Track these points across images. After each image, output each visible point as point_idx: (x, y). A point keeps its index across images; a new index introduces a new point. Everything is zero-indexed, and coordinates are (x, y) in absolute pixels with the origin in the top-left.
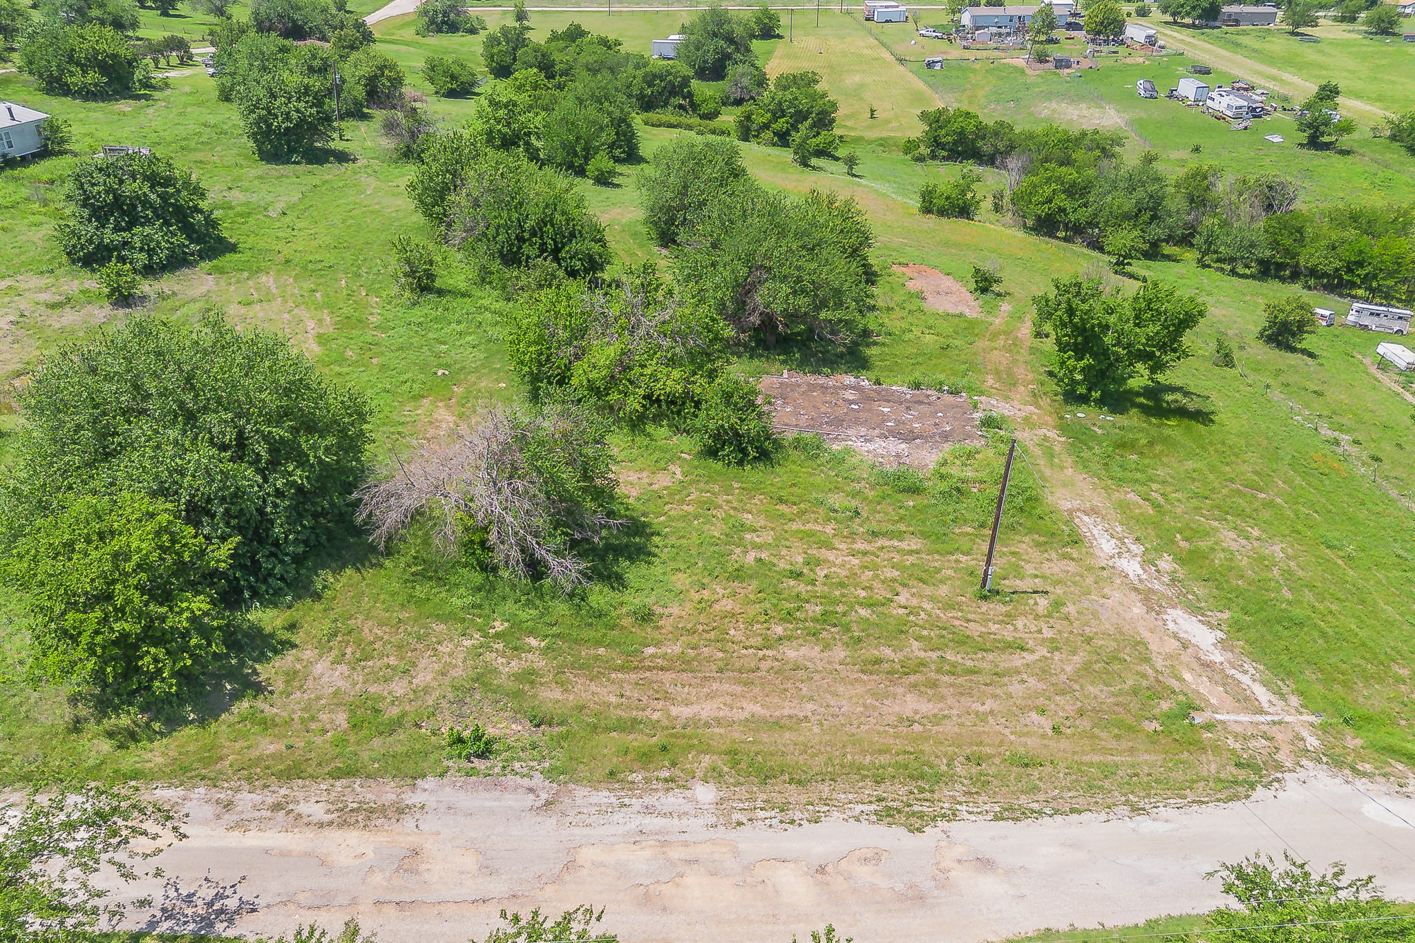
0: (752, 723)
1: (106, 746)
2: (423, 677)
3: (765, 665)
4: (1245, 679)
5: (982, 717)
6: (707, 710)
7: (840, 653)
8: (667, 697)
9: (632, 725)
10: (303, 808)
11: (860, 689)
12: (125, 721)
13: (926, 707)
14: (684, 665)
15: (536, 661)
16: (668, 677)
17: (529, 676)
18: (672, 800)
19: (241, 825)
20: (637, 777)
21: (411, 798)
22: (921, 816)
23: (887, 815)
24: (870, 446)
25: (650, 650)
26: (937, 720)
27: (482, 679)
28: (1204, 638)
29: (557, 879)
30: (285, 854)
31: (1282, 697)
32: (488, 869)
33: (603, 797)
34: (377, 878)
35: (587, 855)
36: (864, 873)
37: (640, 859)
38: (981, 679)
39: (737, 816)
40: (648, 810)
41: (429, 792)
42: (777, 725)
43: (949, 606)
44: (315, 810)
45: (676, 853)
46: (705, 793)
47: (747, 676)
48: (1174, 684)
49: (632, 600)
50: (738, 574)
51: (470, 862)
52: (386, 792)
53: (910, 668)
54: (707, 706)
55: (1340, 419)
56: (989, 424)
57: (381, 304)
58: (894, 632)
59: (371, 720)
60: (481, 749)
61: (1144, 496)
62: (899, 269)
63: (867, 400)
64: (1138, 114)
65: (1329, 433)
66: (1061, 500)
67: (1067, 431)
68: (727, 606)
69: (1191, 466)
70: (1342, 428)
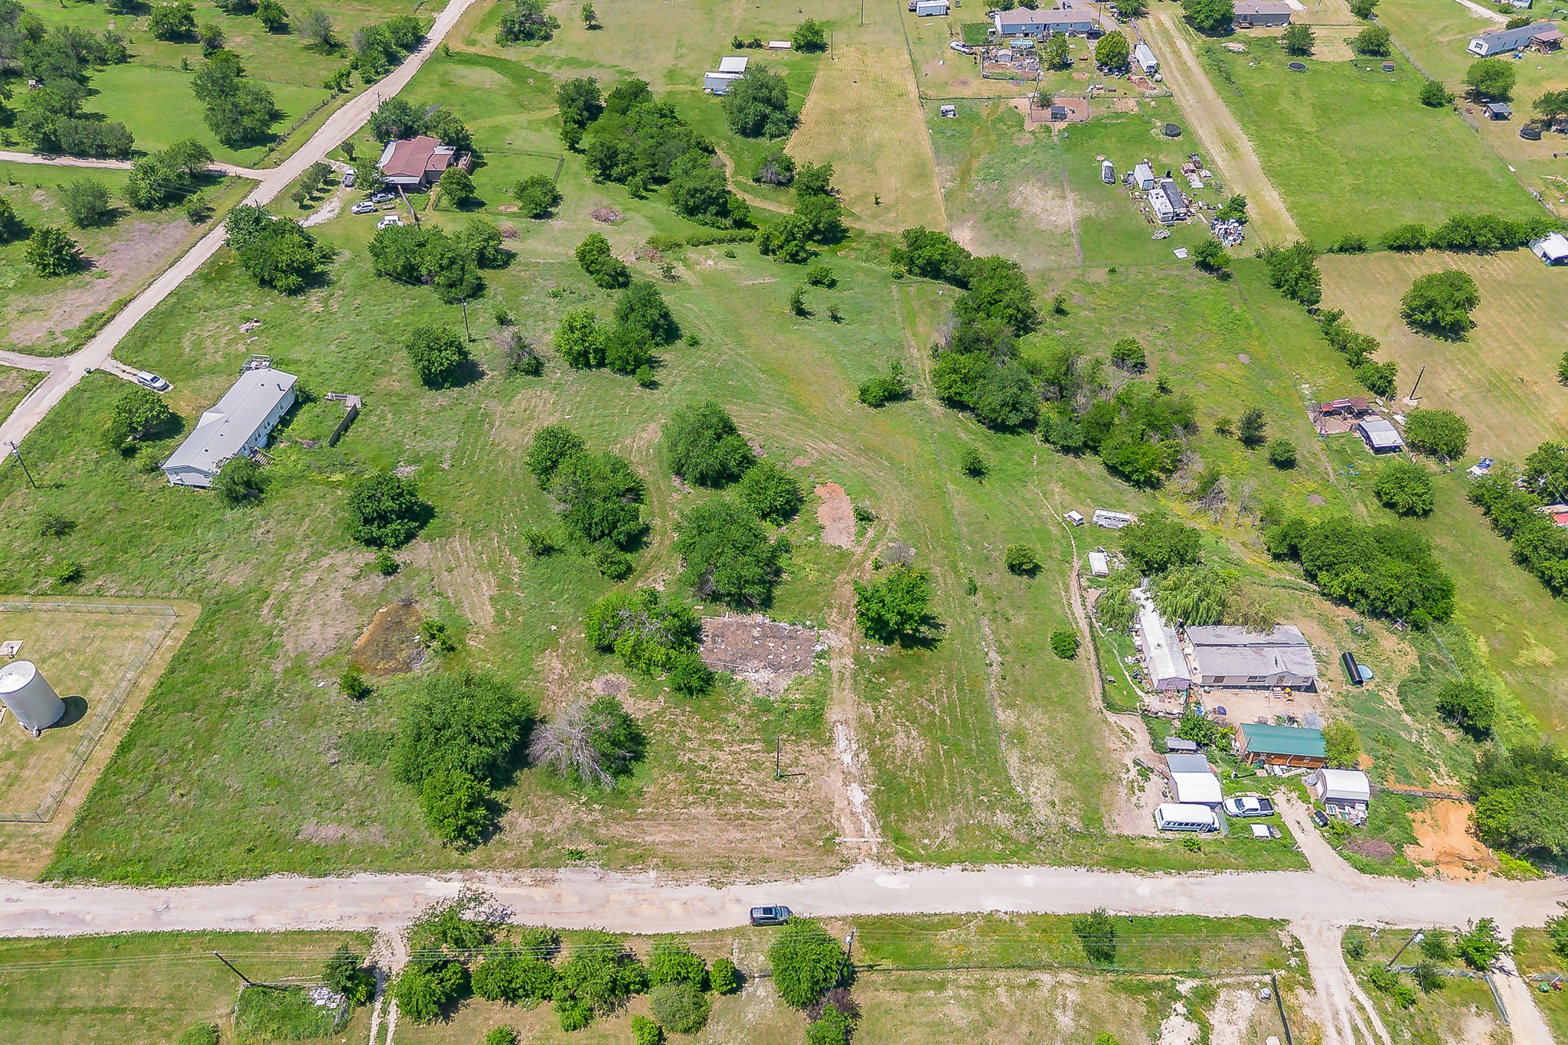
0: (676, 844)
1: (456, 854)
2: (557, 825)
3: (682, 817)
4: (864, 820)
5: (758, 840)
6: (658, 838)
7: (712, 810)
8: (644, 832)
9: (630, 845)
10: (523, 880)
11: (716, 828)
12: (460, 844)
13: (739, 836)
14: (651, 817)
15: (597, 816)
16: (646, 822)
17: (594, 823)
18: (642, 877)
19: (505, 886)
20: (630, 868)
21: (557, 876)
22: (722, 883)
23: (711, 883)
24: (757, 676)
25: (640, 810)
26: (741, 841)
27: (578, 824)
28: (859, 798)
29: (603, 906)
30: (521, 896)
31: (874, 829)
32: (582, 902)
33: (619, 875)
34: (549, 904)
35: (613, 897)
36: (699, 904)
37: (629, 899)
38: (762, 822)
39: (662, 883)
40: (633, 881)
41: (562, 873)
42: (683, 844)
43: (763, 784)
44: (527, 880)
45: (640, 897)
46: (653, 874)
47: (674, 822)
48: (836, 824)
49: (636, 783)
50: (680, 769)
51: (576, 899)
52: (548, 874)
53: (738, 817)
54: (658, 836)
55: (1007, 643)
56: (820, 656)
57: (518, 564)
58: (736, 798)
59: (540, 842)
60: (579, 855)
61: (875, 709)
62: (820, 491)
63: (764, 636)
64: (1090, 209)
65: (993, 655)
66: (833, 714)
67: (857, 659)
68: (672, 786)
69: (908, 685)
70: (1002, 651)
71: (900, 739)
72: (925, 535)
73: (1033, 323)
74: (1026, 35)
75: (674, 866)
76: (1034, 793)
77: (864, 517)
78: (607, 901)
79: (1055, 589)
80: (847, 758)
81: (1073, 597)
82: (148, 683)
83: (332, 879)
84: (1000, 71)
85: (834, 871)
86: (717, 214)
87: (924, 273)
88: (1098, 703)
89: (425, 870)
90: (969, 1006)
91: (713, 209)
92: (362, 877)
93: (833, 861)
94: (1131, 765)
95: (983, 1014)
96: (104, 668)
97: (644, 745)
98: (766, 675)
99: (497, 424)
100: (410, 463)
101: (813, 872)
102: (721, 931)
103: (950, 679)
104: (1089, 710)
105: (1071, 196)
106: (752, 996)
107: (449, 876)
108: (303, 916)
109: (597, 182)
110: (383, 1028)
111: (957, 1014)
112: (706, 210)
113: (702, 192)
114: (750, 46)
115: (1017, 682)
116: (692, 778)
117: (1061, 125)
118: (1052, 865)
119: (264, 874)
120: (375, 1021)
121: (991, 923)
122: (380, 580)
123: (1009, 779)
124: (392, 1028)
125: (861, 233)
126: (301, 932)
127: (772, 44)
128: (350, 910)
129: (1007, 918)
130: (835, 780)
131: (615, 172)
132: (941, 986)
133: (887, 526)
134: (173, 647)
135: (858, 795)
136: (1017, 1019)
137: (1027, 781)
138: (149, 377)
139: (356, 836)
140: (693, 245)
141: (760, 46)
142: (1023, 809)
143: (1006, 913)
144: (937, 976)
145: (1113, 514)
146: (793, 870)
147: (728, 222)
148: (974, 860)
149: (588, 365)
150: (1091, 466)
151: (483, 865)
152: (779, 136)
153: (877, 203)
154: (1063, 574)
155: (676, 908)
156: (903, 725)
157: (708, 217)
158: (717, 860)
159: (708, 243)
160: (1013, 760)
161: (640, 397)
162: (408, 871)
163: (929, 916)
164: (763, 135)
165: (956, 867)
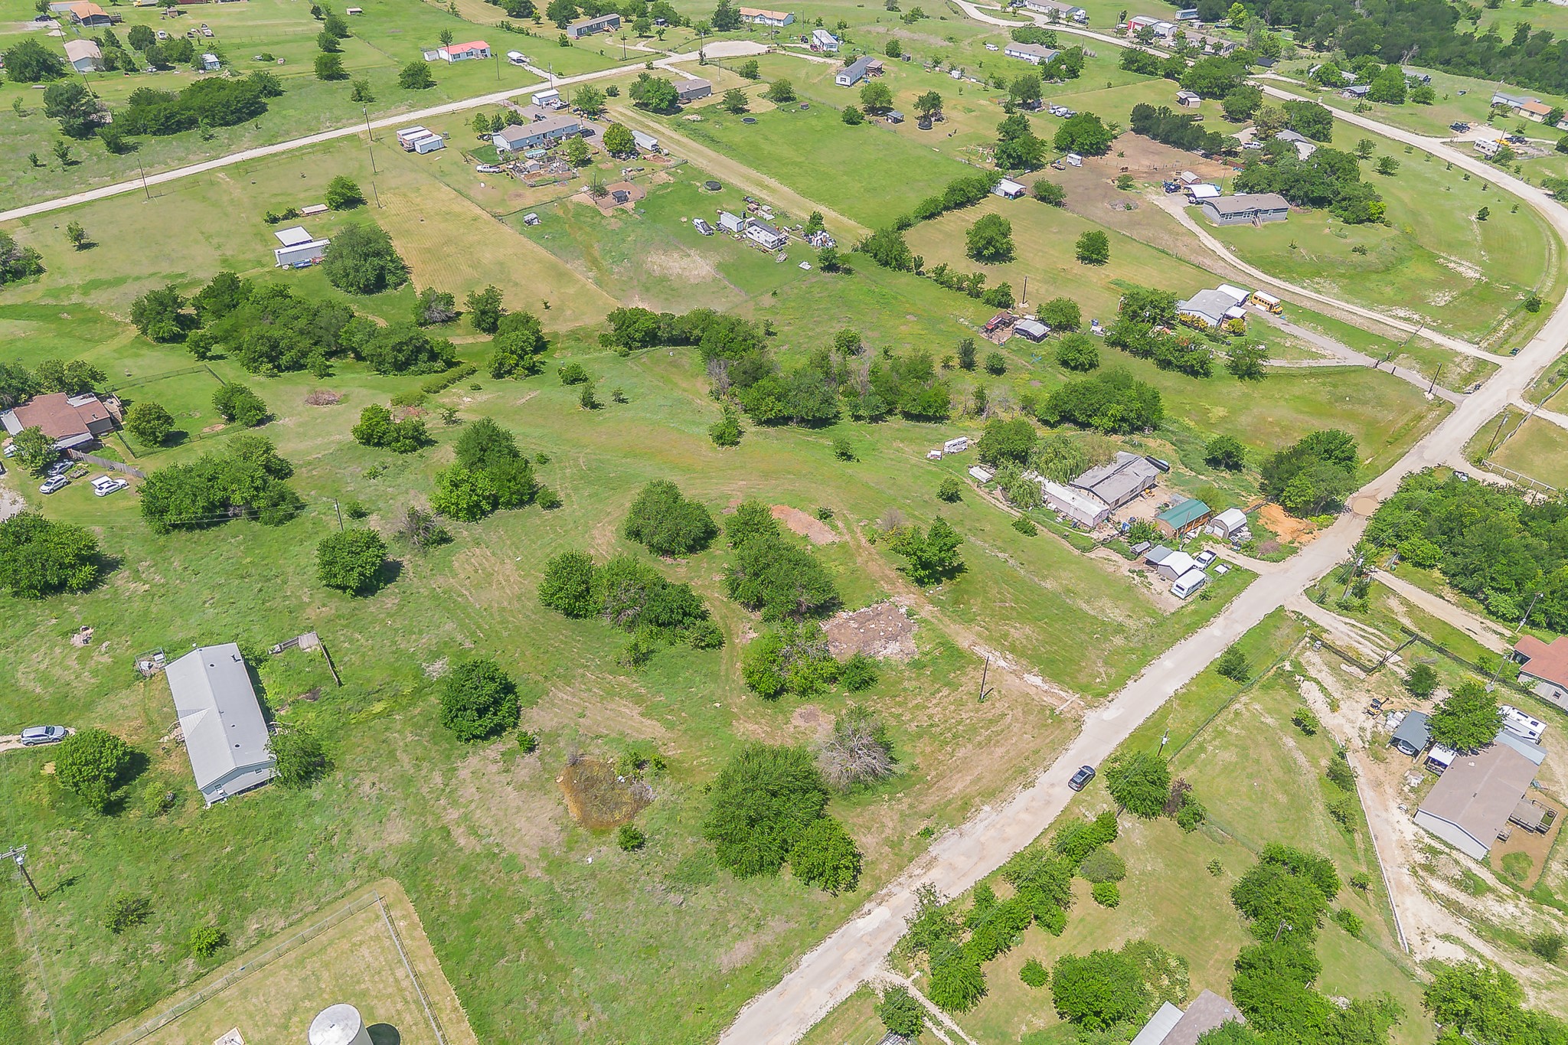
0: (973, 782)
1: (850, 894)
2: (890, 824)
3: (958, 762)
4: (1056, 691)
5: (1016, 744)
6: (960, 786)
7: (970, 746)
8: (947, 789)
9: (951, 802)
10: (916, 872)
11: (985, 755)
12: (844, 886)
13: (1003, 749)
14: (941, 776)
15: (907, 801)
16: (941, 782)
17: (911, 806)
18: (982, 815)
20: (969, 815)
21: (934, 854)
22: (1031, 782)
23: (1026, 786)
24: (889, 650)
25: (929, 778)
26: (1008, 752)
27: (902, 814)
28: (1038, 681)
29: (984, 849)
31: (1067, 692)
32: (969, 857)
33: (969, 824)
34: (952, 874)
35: (982, 839)
36: (1035, 803)
37: (993, 833)
38: (1006, 732)
39: (999, 808)
40: (981, 821)
41: (934, 850)
42: (979, 778)
43: (977, 710)
44: (918, 871)
45: (998, 826)
46: (987, 808)
47: (957, 770)
48: (1045, 703)
49: (906, 764)
50: (919, 736)
51: (964, 858)
52: (925, 858)
53: (989, 739)
54: (958, 785)
56: (910, 614)
57: (631, 682)
58: (973, 730)
59: (894, 845)
60: (928, 832)
61: (980, 625)
62: (774, 515)
63: (862, 624)
64: (718, 259)
65: (1002, 555)
66: (962, 643)
67: (932, 602)
68: (928, 749)
69: (979, 600)
70: (1002, 549)
71: (1015, 633)
74: (532, 146)
75: (993, 793)
76: (1115, 616)
77: (825, 515)
78: (983, 844)
79: (977, 501)
80: (1002, 663)
81: (992, 501)
82: (429, 964)
83: (787, 977)
84: (538, 179)
85: (1078, 730)
87: (644, 344)
88: (1077, 551)
89: (845, 919)
90: (1227, 748)
92: (807, 959)
93: (1070, 726)
94: (1131, 574)
95: (1236, 746)
96: (363, 986)
98: (895, 646)
100: (432, 659)
101: (1068, 739)
102: (1066, 808)
103: (996, 583)
104: (1078, 558)
105: (692, 252)
106: (1126, 831)
107: (865, 910)
108: (802, 1016)
109: (272, 376)
110: (950, 1033)
111: (1229, 756)
112: (416, 361)
114: (285, 218)
115: (1030, 562)
116: (933, 737)
117: (630, 205)
118: (1167, 649)
120: (941, 1035)
121: (1182, 698)
122: (531, 759)
123: (1095, 618)
124: (956, 1029)
125: (556, 335)
126: (816, 1026)
127: (307, 210)
128: (830, 985)
129: (1184, 690)
130: (1012, 679)
132: (1202, 748)
133: (844, 514)
134: (412, 926)
135: (1035, 680)
136: (1253, 736)
137: (1104, 612)
139: (766, 938)
140: (435, 393)
141: (296, 215)
142: (1120, 629)
143: (1182, 688)
144: (1194, 745)
146: (1059, 746)
147: (442, 364)
148: (1133, 672)
151: (879, 883)
152: (401, 284)
153: (547, 308)
154: (971, 490)
155: (1025, 816)
156: (1006, 624)
157: (422, 366)
158: (1010, 772)
159: (445, 386)
160: (1084, 605)
161: (557, 517)
162: (834, 930)
164: (385, 287)
165: (1130, 682)
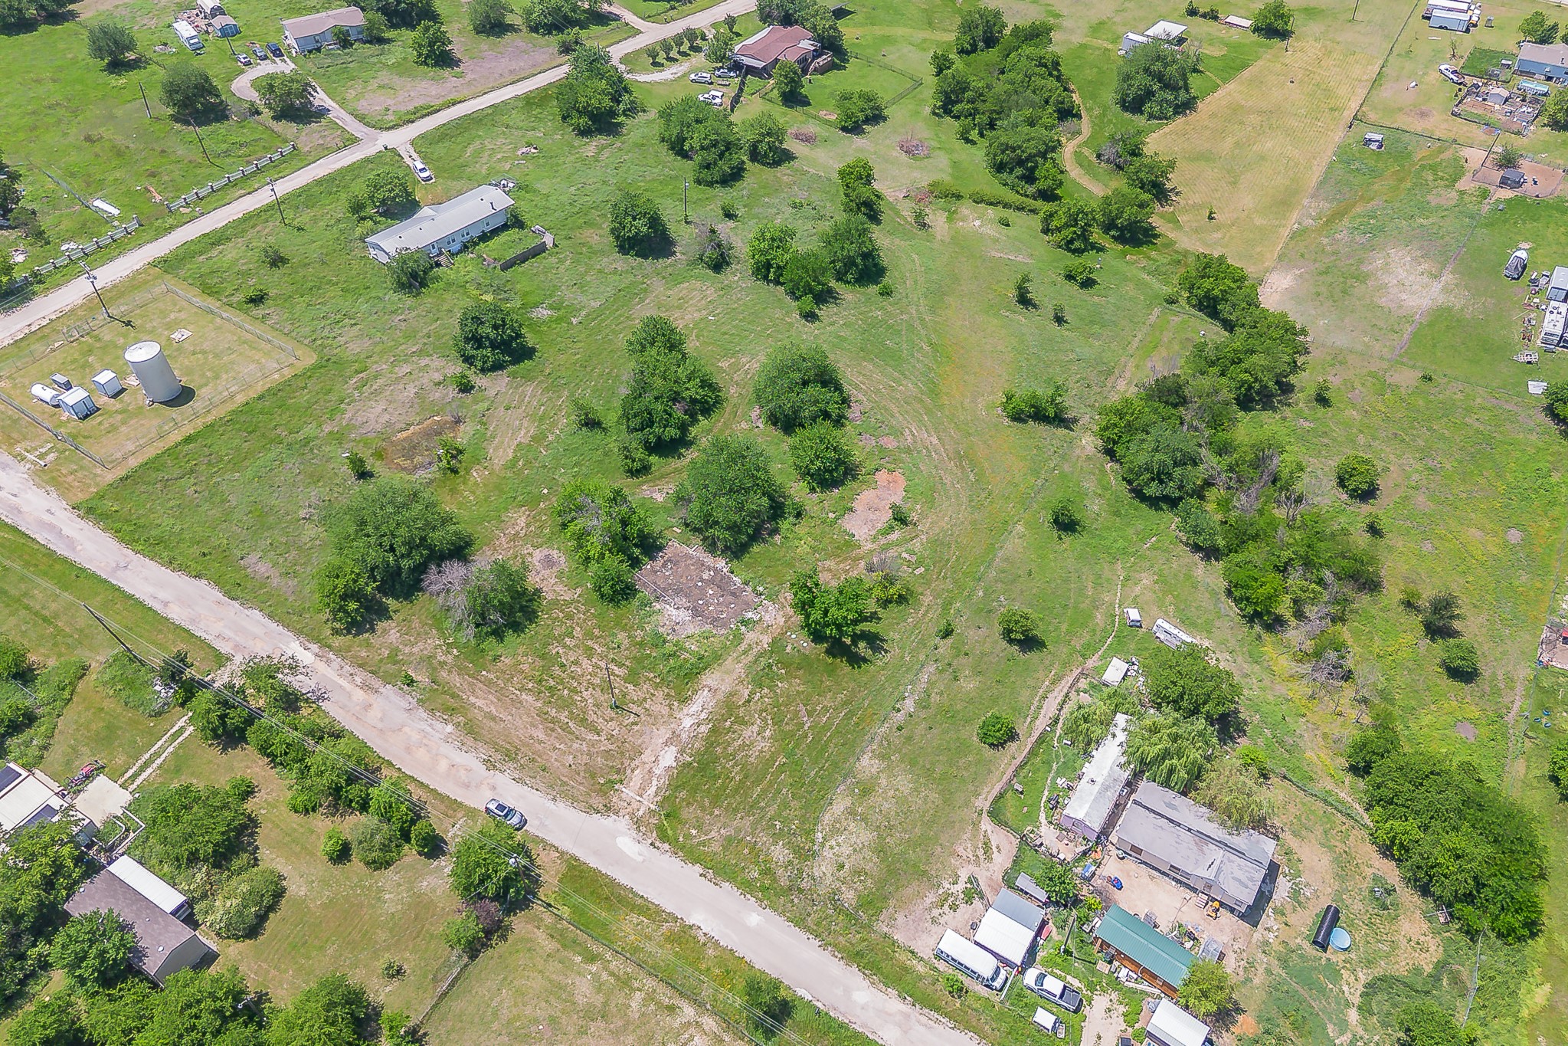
0: (486, 714)
1: (328, 633)
2: (415, 650)
3: (512, 696)
4: (655, 783)
5: (555, 748)
6: (480, 703)
7: (538, 705)
8: (473, 693)
9: (454, 696)
10: (356, 678)
11: (530, 720)
12: (338, 626)
13: (542, 737)
14: (489, 683)
15: (449, 660)
16: (480, 686)
17: (443, 664)
18: (439, 726)
19: (340, 675)
20: (438, 714)
21: (382, 689)
22: (495, 766)
23: (486, 762)
24: (674, 612)
25: (484, 673)
26: (540, 742)
27: (430, 658)
28: (668, 762)
29: (394, 731)
30: (344, 690)
31: (657, 795)
32: (381, 719)
33: (425, 715)
34: (358, 708)
35: (406, 729)
36: (462, 772)
37: (416, 737)
38: (570, 737)
39: (450, 740)
40: (431, 725)
41: (388, 690)
42: (494, 719)
43: (597, 705)
44: (358, 680)
45: (425, 742)
46: (449, 729)
47: (501, 694)
48: (629, 772)
49: (500, 649)
50: (543, 657)
51: (379, 715)
52: (376, 683)
53: (554, 722)
54: (482, 702)
55: (935, 698)
56: (745, 622)
57: (563, 427)
58: (566, 705)
59: (393, 658)
60: (411, 682)
61: (752, 693)
62: (882, 477)
63: (712, 581)
64: (1457, 301)
65: (909, 705)
66: (709, 679)
67: (774, 642)
68: (525, 667)
69: (801, 688)
70: (923, 704)
71: (752, 730)
72: (948, 560)
73: (1280, 402)
74: (1549, 79)
75: (471, 731)
76: (832, 848)
77: (900, 519)
78: (400, 730)
79: (1041, 674)
80: (687, 723)
81: (1055, 693)
83: (236, 604)
84: (1480, 112)
85: (591, 809)
86: (1022, 177)
87: (1200, 307)
88: (983, 803)
89: (298, 632)
90: (599, 990)
91: (1019, 171)
92: (256, 614)
93: (597, 801)
94: (964, 877)
95: (605, 1004)
96: (223, 376)
97: (531, 621)
98: (684, 615)
99: (647, 301)
100: (551, 307)
101: (573, 800)
102: (461, 803)
103: (845, 703)
104: (967, 804)
105: (1447, 277)
106: (439, 869)
107: (310, 646)
108: (197, 621)
109: (934, 114)
110: (182, 730)
111: (583, 990)
112: (1011, 171)
113: (1014, 149)
114: (1204, 16)
115: (909, 739)
116: (546, 669)
117: (1507, 194)
118: (789, 920)
119: (198, 576)
120: (181, 723)
121: (684, 936)
122: (452, 392)
123: (817, 820)
124: (186, 735)
125: (1170, 244)
126: (187, 631)
127: (1232, 19)
128: (228, 633)
129: (702, 939)
130: (664, 733)
131: (957, 108)
132: (592, 958)
133: (917, 536)
134: (275, 381)
135: (669, 758)
136: (631, 1027)
137: (835, 831)
138: (420, 166)
139: (275, 582)
140: (974, 201)
141: (1216, 18)
142: (806, 855)
143: (705, 934)
144: (595, 948)
145: (1175, 631)
146: (558, 789)
147: (1031, 189)
148: (720, 870)
149: (766, 278)
150: (1212, 576)
151: (339, 652)
152: (1161, 119)
153: (1211, 218)
154: (1066, 664)
155: (443, 765)
156: (764, 720)
157: (1012, 179)
158: (508, 746)
159: (991, 204)
160: (840, 805)
161: (791, 325)
162: (287, 626)
163: (636, 894)
164: (1142, 113)
165: (698, 868)
